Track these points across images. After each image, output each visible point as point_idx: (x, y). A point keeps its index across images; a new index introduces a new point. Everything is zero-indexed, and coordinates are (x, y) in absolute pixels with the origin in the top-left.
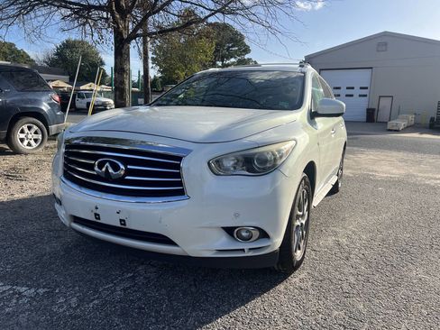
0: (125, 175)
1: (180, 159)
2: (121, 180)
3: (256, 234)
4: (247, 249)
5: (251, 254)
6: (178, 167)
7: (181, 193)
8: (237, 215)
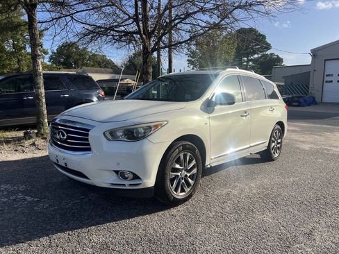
0: (67, 139)
1: (88, 130)
2: (65, 142)
3: (131, 176)
4: (127, 184)
5: (129, 188)
6: (87, 135)
7: (89, 150)
8: (118, 164)
